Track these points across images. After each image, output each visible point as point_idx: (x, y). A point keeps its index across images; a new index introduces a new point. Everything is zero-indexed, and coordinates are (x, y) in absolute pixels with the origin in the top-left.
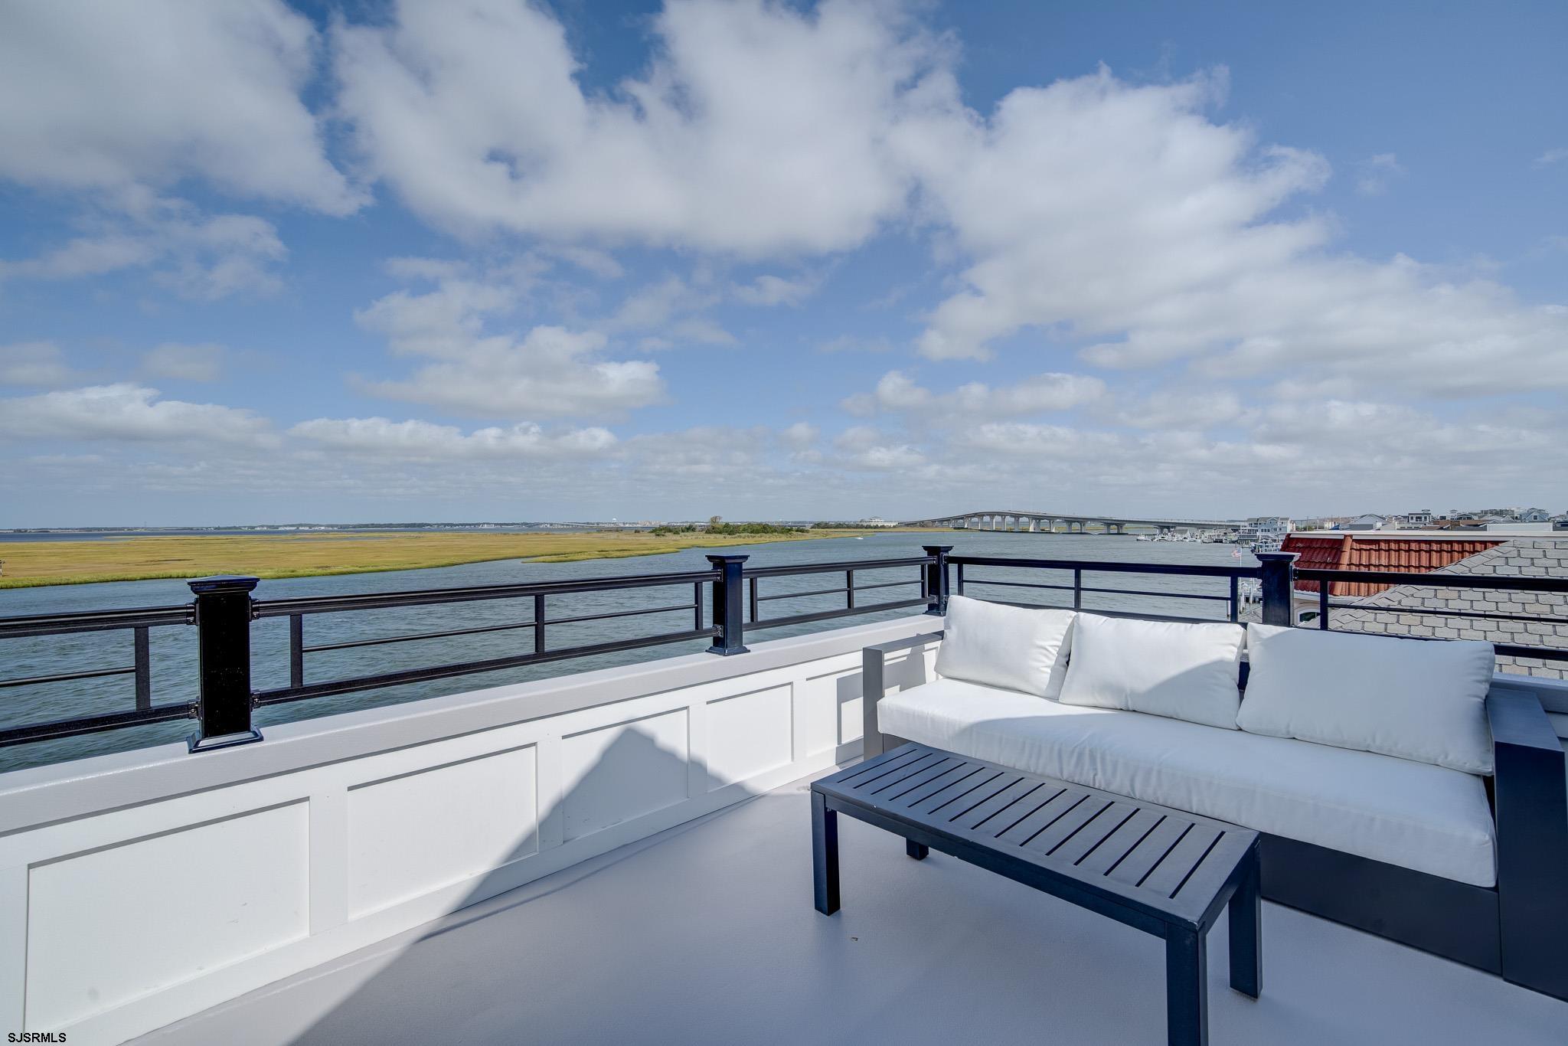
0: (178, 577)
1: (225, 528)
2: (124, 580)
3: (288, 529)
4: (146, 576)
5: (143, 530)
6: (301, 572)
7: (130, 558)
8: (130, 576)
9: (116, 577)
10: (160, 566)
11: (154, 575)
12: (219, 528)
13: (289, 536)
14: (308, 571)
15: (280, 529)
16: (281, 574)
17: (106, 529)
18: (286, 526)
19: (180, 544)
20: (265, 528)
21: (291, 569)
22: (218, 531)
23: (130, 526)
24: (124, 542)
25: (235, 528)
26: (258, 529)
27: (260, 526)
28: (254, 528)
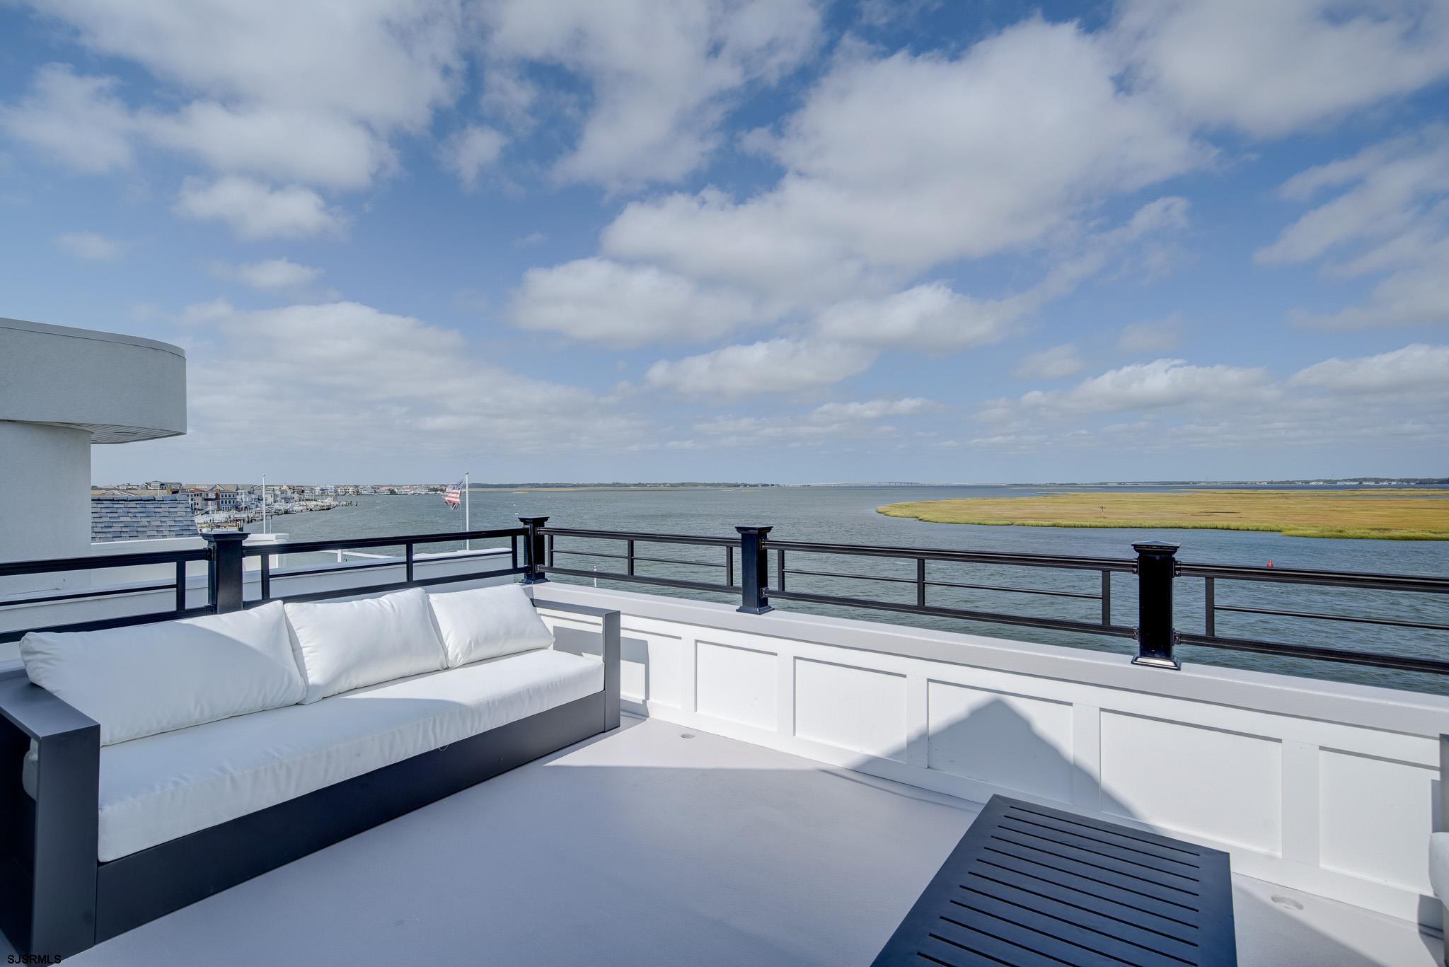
0: (1223, 529)
1: (1278, 483)
2: (1179, 527)
3: (1348, 483)
4: (1197, 525)
5: (1205, 484)
6: (1350, 533)
7: (1189, 508)
8: (1184, 525)
9: (1174, 525)
10: (1210, 517)
11: (1203, 526)
12: (1272, 482)
13: (1347, 492)
14: (1359, 533)
15: (1338, 483)
16: (1327, 534)
17: (1176, 483)
18: (1346, 480)
19: (1232, 497)
20: (1322, 483)
21: (1339, 528)
22: (1272, 486)
23: (1195, 480)
24: (1186, 494)
25: (1288, 482)
26: (1313, 483)
27: (1314, 481)
28: (1308, 482)
